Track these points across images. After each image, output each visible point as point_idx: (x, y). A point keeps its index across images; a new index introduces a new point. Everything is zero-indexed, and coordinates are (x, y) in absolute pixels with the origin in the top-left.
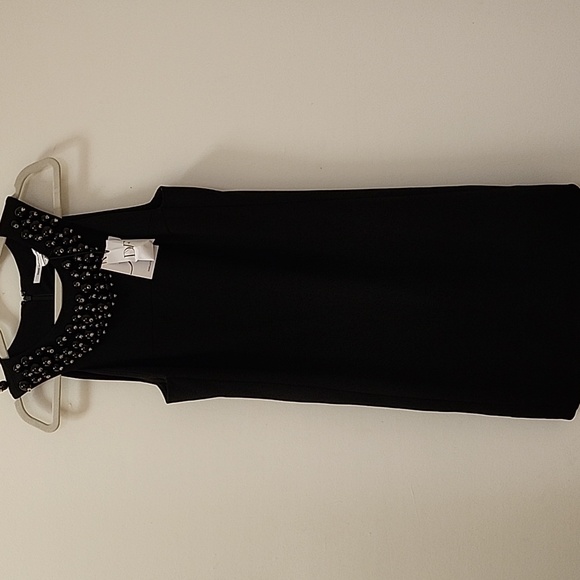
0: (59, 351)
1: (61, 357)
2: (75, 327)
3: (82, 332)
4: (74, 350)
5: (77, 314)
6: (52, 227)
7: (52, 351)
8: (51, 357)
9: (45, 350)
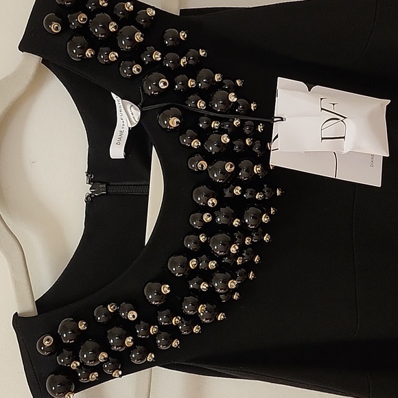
0: (148, 315)
1: (153, 330)
2: (193, 263)
3: (207, 275)
4: (185, 317)
5: (198, 233)
6: (140, 28)
7: (132, 315)
8: (129, 328)
9: (117, 313)
